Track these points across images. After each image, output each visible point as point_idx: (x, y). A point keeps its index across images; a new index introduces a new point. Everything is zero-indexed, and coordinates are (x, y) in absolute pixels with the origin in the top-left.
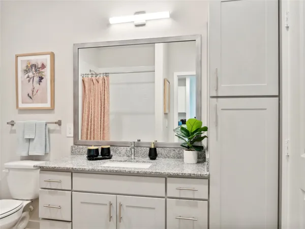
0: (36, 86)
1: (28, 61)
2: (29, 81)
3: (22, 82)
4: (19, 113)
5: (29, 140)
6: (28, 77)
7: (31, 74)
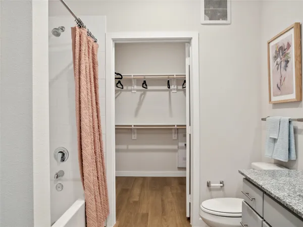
0: (283, 72)
1: (276, 44)
2: (278, 69)
3: (273, 71)
4: (273, 108)
5: (275, 140)
6: (277, 64)
7: (279, 60)
